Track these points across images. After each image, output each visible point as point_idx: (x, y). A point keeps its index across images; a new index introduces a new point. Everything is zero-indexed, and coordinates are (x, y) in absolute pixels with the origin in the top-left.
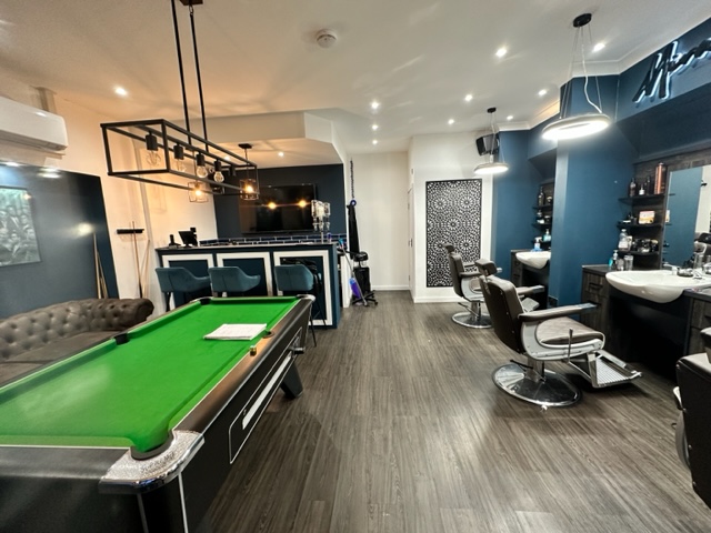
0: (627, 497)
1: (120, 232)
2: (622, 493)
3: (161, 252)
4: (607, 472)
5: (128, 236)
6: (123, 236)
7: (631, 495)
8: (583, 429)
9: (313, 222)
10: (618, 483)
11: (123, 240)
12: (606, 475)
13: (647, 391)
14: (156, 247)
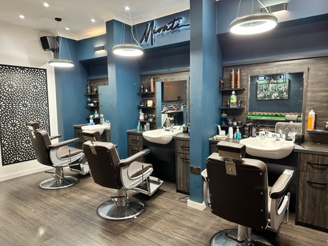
0: (185, 238)
2: (183, 237)
4: (174, 232)
7: (186, 236)
8: (156, 219)
10: (180, 234)
12: (175, 234)
13: (164, 190)
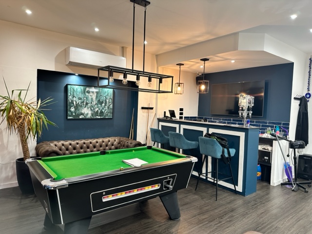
1: (143, 108)
3: (160, 120)
5: (146, 110)
6: (144, 110)
9: (239, 110)
11: (143, 112)
14: (158, 117)
